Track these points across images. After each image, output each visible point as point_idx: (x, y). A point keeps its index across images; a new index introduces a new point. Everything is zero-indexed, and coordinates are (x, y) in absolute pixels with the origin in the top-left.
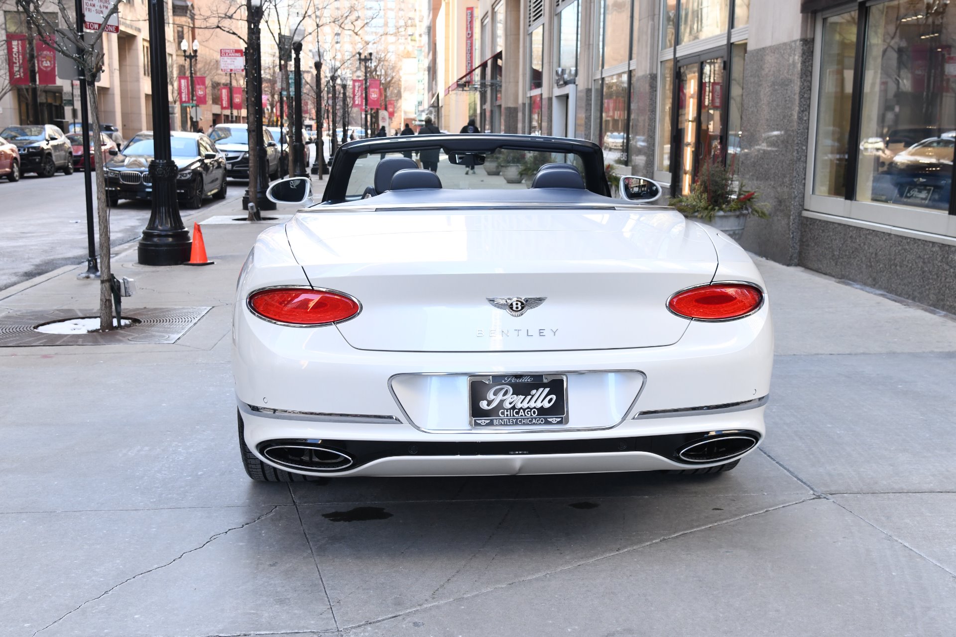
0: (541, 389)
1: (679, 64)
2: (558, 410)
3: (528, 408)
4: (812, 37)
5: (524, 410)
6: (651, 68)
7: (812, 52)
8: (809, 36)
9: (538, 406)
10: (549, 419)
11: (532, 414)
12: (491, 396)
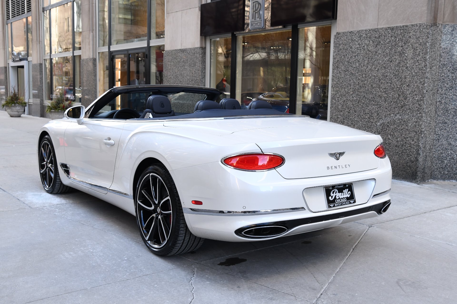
0: (346, 190)
1: (113, 54)
2: (352, 198)
3: (343, 198)
5: (342, 199)
6: (93, 55)
7: (205, 53)
8: (204, 46)
9: (346, 197)
10: (350, 202)
11: (345, 200)
12: (332, 194)
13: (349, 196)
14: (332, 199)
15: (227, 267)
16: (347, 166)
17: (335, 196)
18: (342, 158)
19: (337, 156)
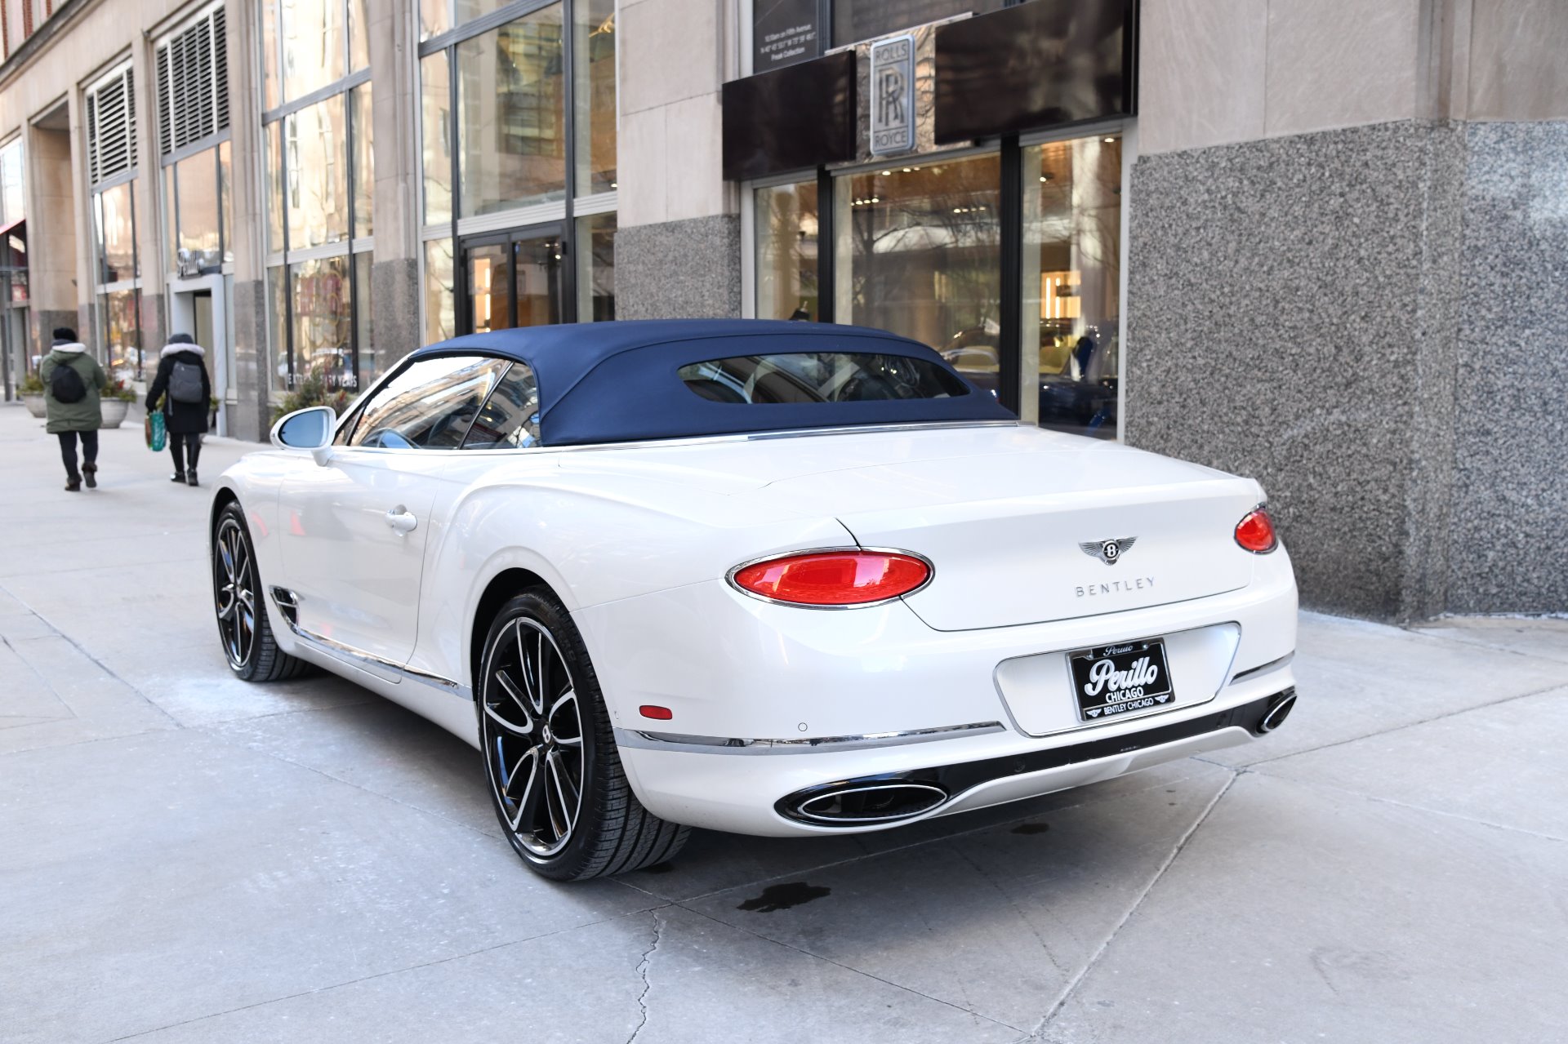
0: (1141, 660)
1: (465, 246)
2: (1161, 685)
3: (1133, 687)
4: (737, 212)
5: (1130, 690)
6: (408, 250)
7: (739, 232)
8: (734, 211)
9: (1143, 683)
10: (1157, 699)
11: (1138, 694)
12: (1093, 676)
13: (1151, 680)
14: (1096, 692)
15: (765, 914)
16: (1144, 583)
17: (1106, 682)
18: (1124, 557)
19: (1109, 551)
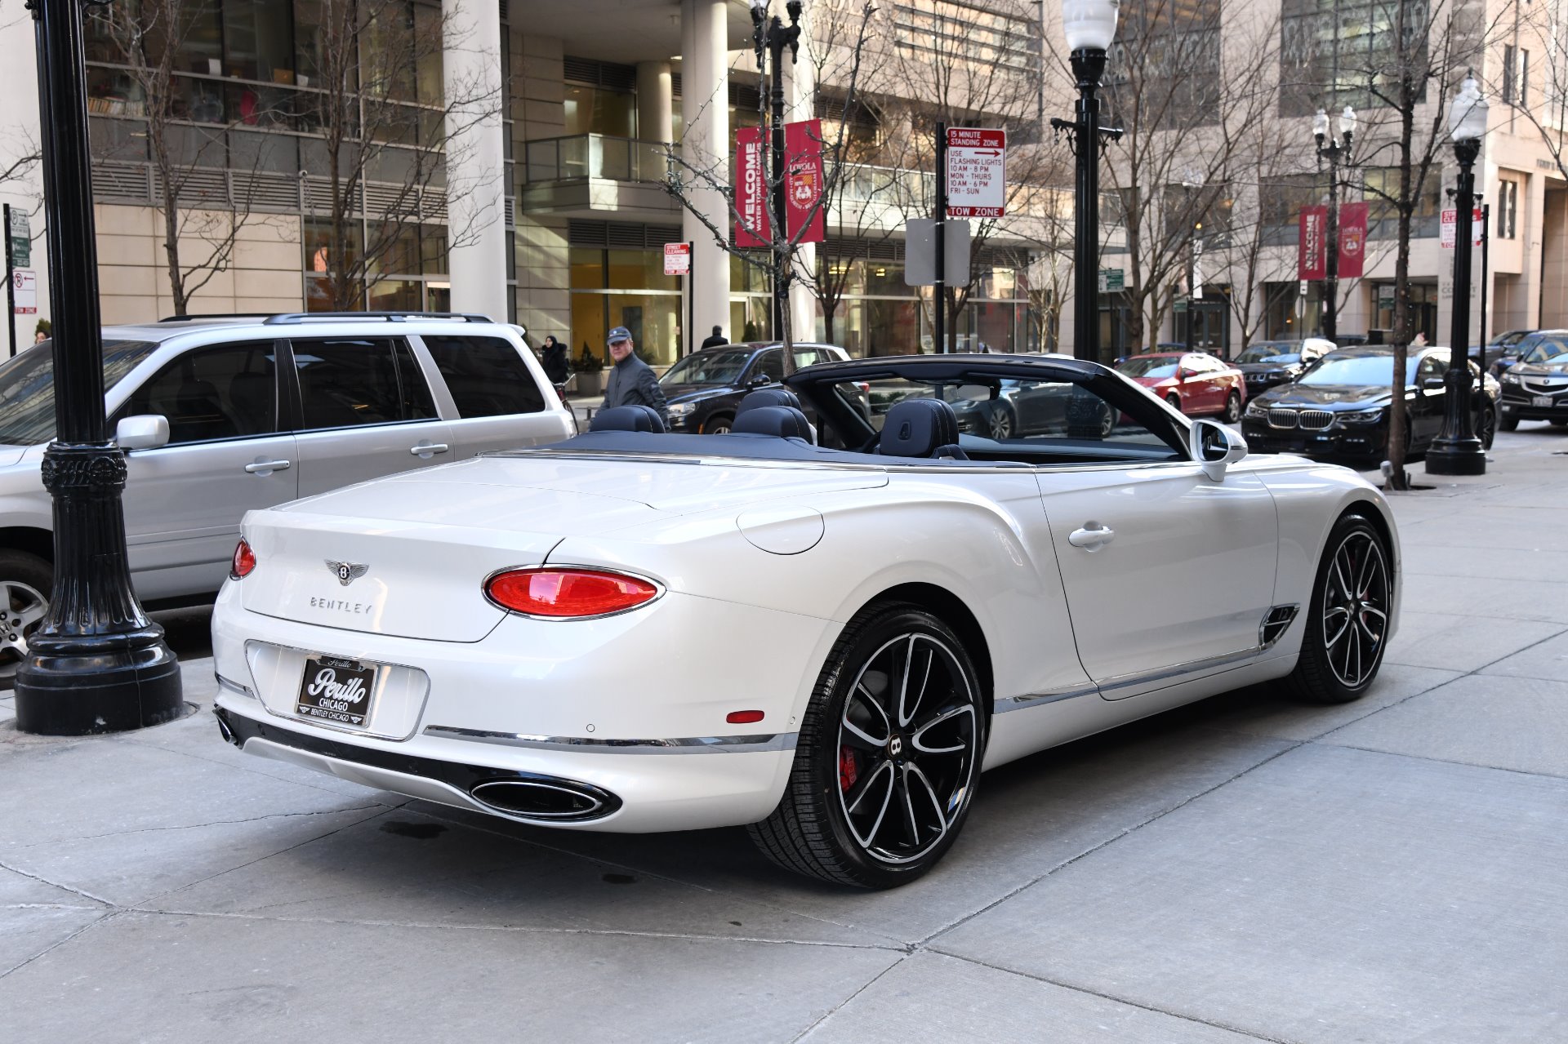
0: (356, 679)
5: (339, 702)
9: (350, 700)
10: (353, 718)
11: (342, 708)
12: (318, 680)
13: (357, 700)
14: (315, 693)
16: (362, 609)
17: (325, 687)
19: (342, 572)
